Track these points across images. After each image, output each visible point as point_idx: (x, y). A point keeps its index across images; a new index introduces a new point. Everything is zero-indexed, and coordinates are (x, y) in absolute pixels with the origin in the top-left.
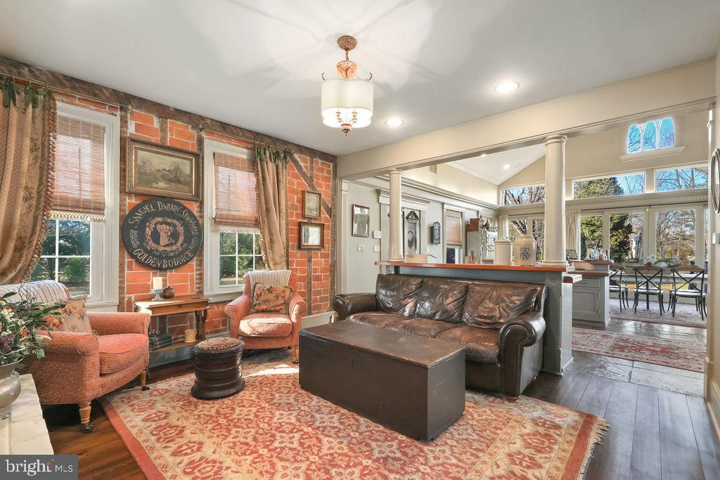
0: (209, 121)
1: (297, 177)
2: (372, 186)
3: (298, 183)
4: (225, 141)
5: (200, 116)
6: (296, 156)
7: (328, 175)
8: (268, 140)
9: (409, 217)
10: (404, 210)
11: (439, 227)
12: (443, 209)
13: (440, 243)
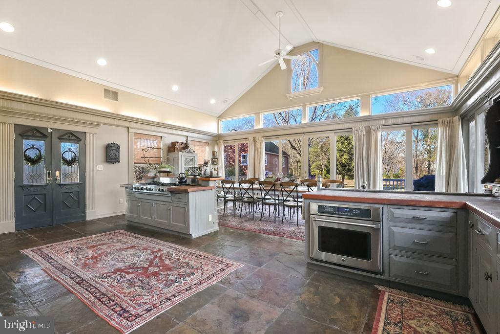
9: (65, 137)
10: (50, 130)
11: (118, 148)
12: (129, 132)
13: (119, 162)
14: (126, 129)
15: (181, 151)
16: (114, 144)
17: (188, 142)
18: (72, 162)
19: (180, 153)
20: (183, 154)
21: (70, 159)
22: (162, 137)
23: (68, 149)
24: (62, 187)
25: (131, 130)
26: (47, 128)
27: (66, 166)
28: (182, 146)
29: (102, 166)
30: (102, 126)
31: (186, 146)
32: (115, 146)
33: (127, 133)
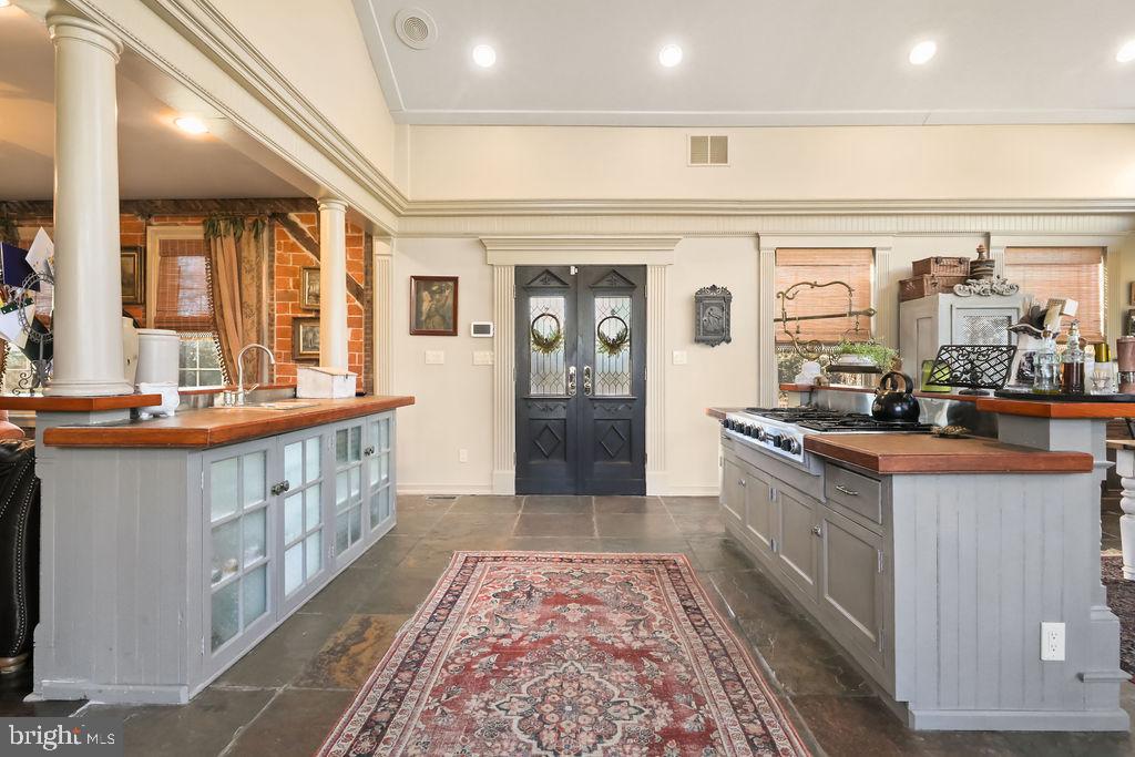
0: (159, 203)
1: (293, 248)
2: (466, 235)
3: (295, 260)
4: (179, 223)
5: (149, 201)
6: (293, 216)
7: (357, 235)
8: (242, 204)
9: (600, 284)
10: (573, 271)
11: (725, 299)
12: (759, 250)
13: (729, 341)
14: (751, 242)
15: (949, 289)
16: (714, 288)
17: (994, 254)
18: (619, 345)
19: (945, 300)
20: (958, 303)
21: (613, 336)
22: (874, 250)
23: (610, 313)
24: (596, 404)
25: (764, 242)
26: (568, 267)
27: (607, 354)
28: (959, 272)
29: (685, 353)
30: (685, 241)
31: (976, 270)
32: (719, 293)
33: (756, 253)
